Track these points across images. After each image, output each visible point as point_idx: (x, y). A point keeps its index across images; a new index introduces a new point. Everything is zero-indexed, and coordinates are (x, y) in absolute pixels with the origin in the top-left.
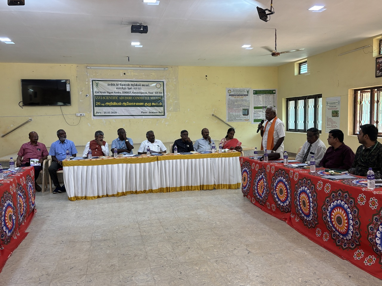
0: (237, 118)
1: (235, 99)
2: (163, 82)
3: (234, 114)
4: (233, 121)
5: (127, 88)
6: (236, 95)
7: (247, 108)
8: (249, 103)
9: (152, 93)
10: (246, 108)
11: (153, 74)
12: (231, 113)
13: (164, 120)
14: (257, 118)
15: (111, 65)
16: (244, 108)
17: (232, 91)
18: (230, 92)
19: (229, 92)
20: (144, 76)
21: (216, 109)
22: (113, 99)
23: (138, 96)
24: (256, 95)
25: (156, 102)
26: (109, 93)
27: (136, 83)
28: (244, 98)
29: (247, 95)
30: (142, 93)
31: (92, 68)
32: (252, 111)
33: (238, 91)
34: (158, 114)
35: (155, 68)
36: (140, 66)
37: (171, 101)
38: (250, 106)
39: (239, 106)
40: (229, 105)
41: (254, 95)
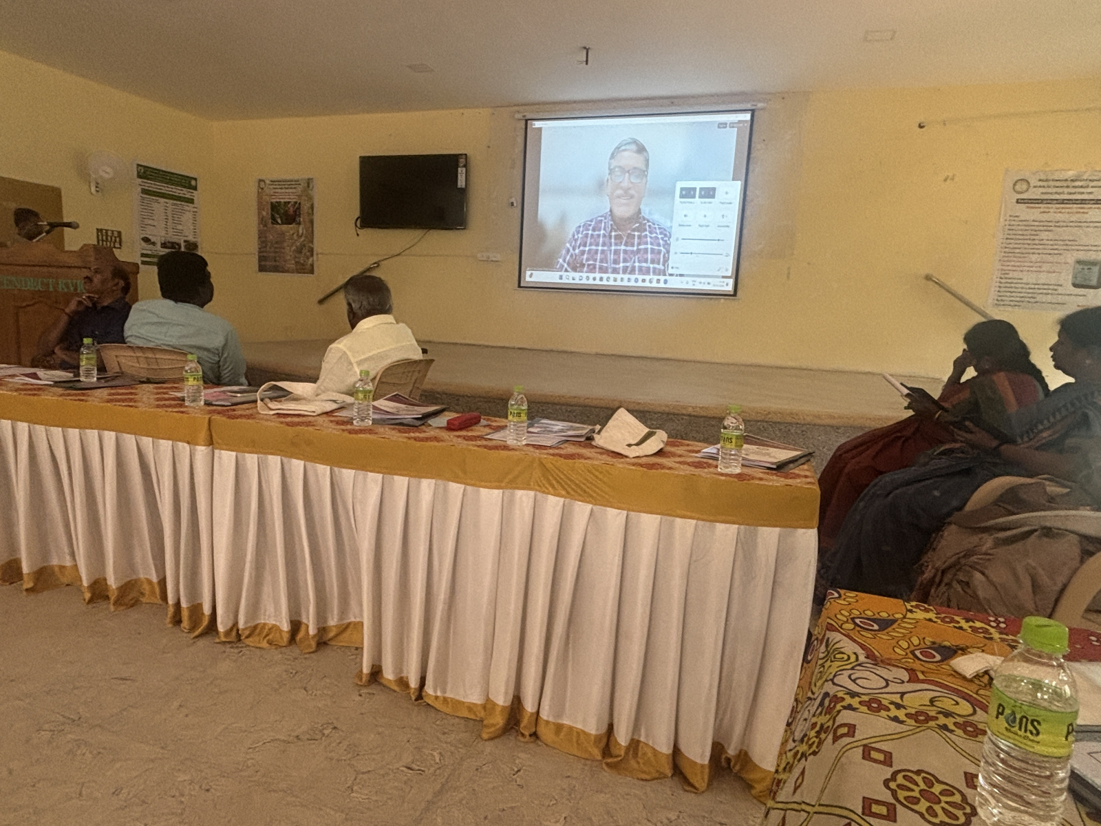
0: (1039, 298)
1: (1044, 217)
3: (1029, 278)
4: (1016, 308)
6: (1050, 201)
12: (1015, 275)
16: (1082, 256)
17: (1035, 183)
18: (1025, 187)
19: (1018, 187)
28: (1094, 213)
33: (1065, 184)
39: (1060, 247)
40: (1012, 241)
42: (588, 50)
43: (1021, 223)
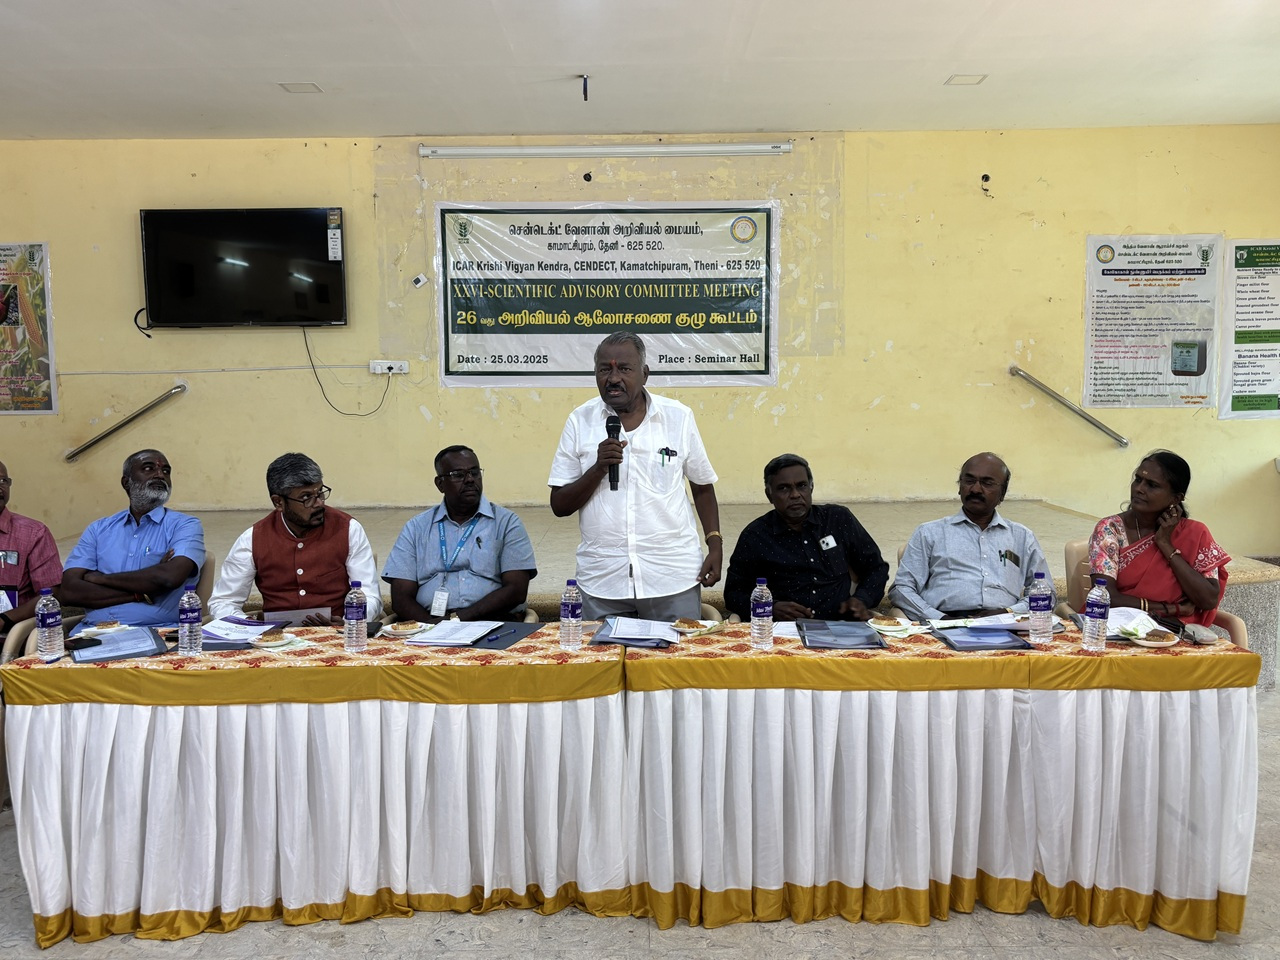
0: (1139, 390)
1: (1134, 291)
2: (768, 212)
3: (1127, 366)
4: (1117, 405)
5: (596, 246)
6: (1137, 272)
7: (1199, 337)
8: (1211, 312)
9: (714, 266)
10: (1189, 337)
11: (722, 173)
12: (1111, 363)
13: (764, 393)
14: (1251, 388)
15: (525, 139)
16: (1179, 337)
17: (1119, 249)
18: (1109, 255)
19: (1101, 256)
20: (677, 187)
21: (1032, 342)
22: (531, 293)
23: (648, 282)
24: (1250, 272)
25: (730, 309)
26: (517, 268)
27: (637, 219)
28: (1185, 285)
29: (1202, 272)
30: (664, 267)
31: (440, 151)
32: (1223, 352)
33: (1152, 251)
34: (737, 366)
35: (731, 143)
36: (661, 136)
37: (802, 301)
38: (1216, 327)
39: (1155, 328)
40: (1102, 322)
41: (1236, 272)
42: (585, 80)
43: (1110, 299)
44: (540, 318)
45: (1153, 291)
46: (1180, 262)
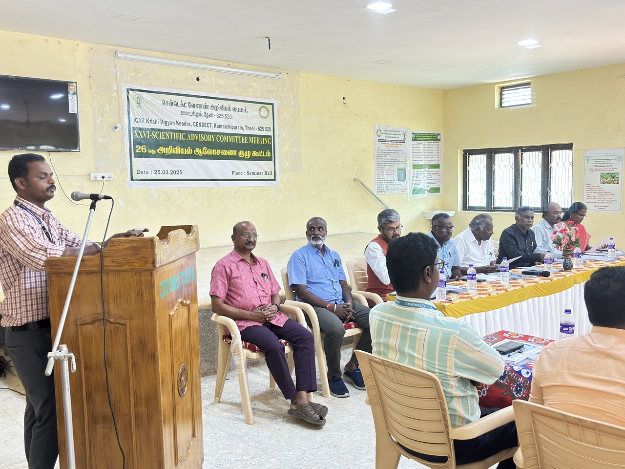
0: (389, 187)
1: (385, 148)
2: (272, 104)
3: (386, 177)
4: (384, 193)
5: (203, 114)
6: (388, 141)
8: (406, 157)
9: (253, 129)
10: (401, 166)
11: (254, 84)
12: (382, 176)
15: (169, 55)
17: (383, 132)
18: (380, 134)
19: (378, 134)
20: (236, 89)
21: (360, 168)
22: (173, 137)
23: (226, 134)
24: (415, 143)
25: (260, 150)
26: (166, 123)
27: (221, 103)
28: (400, 147)
29: (404, 142)
31: (128, 56)
32: (410, 172)
33: (391, 133)
34: (264, 176)
35: (258, 71)
36: (229, 63)
37: (287, 148)
38: (408, 163)
39: (393, 163)
40: (379, 160)
41: (412, 142)
42: (269, 40)
43: (381, 151)
44: (178, 150)
45: (392, 148)
46: (398, 137)
